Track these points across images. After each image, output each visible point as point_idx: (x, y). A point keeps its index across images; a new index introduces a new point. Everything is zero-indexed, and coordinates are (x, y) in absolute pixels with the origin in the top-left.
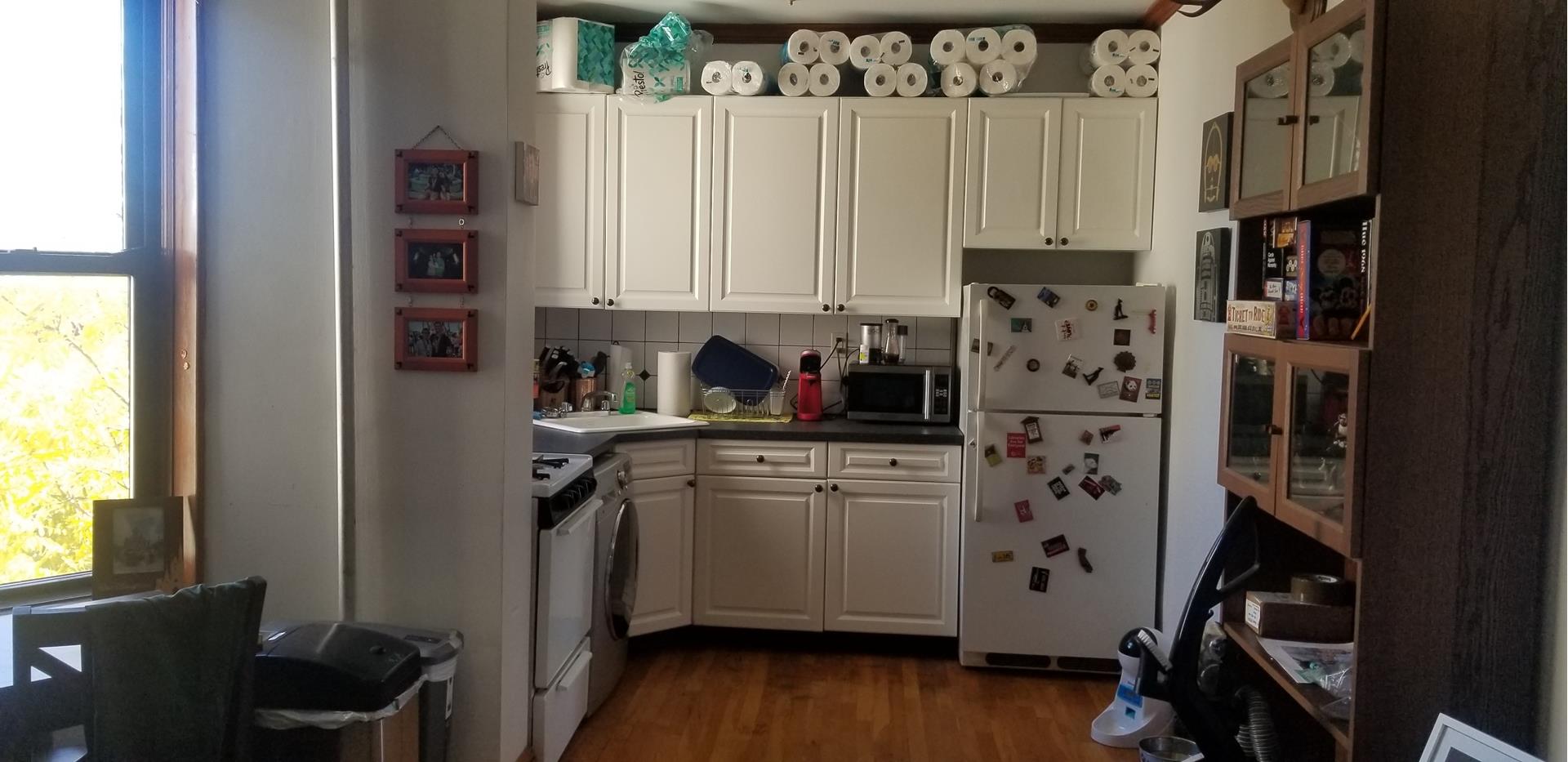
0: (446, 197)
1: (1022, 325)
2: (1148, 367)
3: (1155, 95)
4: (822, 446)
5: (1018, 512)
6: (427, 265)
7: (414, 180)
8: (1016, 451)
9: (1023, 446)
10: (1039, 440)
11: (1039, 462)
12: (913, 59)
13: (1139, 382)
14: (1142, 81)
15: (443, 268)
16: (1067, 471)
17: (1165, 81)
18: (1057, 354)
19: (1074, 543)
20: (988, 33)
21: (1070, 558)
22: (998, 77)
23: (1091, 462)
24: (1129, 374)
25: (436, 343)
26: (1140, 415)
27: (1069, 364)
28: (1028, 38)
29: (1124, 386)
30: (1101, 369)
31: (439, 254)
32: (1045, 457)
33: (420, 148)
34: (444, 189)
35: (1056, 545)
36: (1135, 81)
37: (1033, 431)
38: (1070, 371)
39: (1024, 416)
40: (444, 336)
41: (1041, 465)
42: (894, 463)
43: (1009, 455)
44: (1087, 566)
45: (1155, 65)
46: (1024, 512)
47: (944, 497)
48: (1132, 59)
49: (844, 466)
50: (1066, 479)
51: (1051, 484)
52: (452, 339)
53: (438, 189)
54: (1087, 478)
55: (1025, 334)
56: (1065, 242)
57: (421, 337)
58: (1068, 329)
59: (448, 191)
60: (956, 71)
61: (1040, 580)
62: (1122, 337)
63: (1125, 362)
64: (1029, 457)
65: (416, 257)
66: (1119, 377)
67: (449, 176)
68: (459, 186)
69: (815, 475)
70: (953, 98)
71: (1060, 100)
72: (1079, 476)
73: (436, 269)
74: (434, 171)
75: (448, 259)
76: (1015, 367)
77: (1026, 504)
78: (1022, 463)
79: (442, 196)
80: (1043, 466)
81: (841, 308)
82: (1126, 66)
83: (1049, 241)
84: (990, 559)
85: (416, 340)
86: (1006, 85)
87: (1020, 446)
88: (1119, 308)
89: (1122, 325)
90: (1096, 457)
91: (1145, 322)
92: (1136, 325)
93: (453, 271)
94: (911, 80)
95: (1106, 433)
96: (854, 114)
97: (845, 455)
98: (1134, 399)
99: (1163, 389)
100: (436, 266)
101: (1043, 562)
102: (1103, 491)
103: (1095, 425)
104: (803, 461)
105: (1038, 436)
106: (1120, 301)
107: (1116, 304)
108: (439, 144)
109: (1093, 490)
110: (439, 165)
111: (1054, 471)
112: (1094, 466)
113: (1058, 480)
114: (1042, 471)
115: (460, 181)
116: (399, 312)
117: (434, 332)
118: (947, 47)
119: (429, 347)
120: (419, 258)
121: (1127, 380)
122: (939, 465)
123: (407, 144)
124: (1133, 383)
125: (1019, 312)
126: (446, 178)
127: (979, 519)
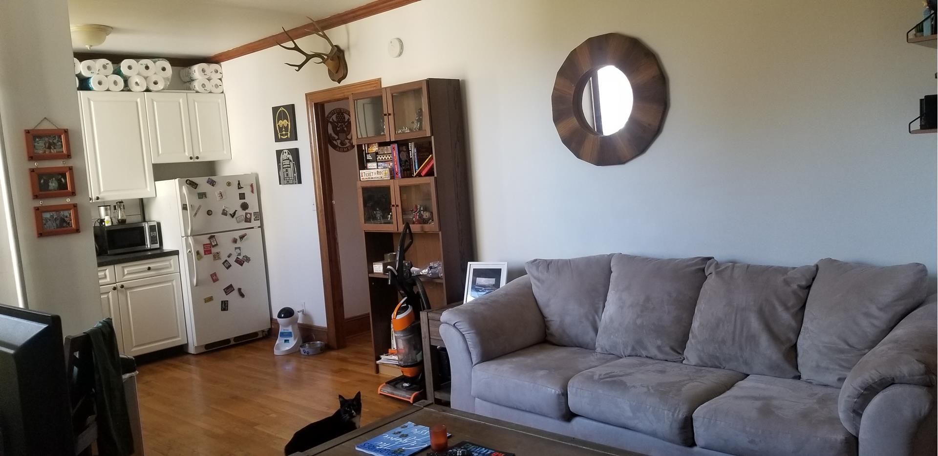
0: (53, 151)
1: (202, 195)
2: (253, 208)
3: (223, 92)
4: (112, 267)
5: (213, 279)
6: (49, 185)
7: (36, 144)
8: (208, 251)
10: (216, 245)
12: (114, 73)
13: (251, 214)
14: (217, 86)
15: (57, 185)
16: (229, 256)
17: (226, 85)
18: (218, 206)
19: (236, 287)
20: (148, 62)
21: (235, 293)
22: (156, 83)
23: (238, 251)
24: (247, 211)
25: (58, 222)
26: (253, 228)
27: (224, 210)
28: (167, 65)
29: (246, 216)
30: (236, 211)
31: (54, 179)
32: (219, 252)
33: (36, 129)
34: (53, 148)
35: (229, 289)
36: (214, 86)
37: (213, 241)
38: (224, 213)
39: (209, 236)
40: (61, 218)
41: (218, 256)
42: (149, 269)
43: (205, 254)
44: (242, 295)
45: (220, 79)
46: (214, 278)
47: (173, 280)
48: (212, 77)
49: (124, 275)
50: (230, 260)
51: (223, 263)
52: (66, 219)
53: (49, 148)
54: (237, 258)
55: (204, 199)
56: (197, 158)
57: (50, 220)
58: (221, 195)
59: (55, 148)
60: (134, 79)
61: (225, 306)
62: (242, 196)
63: (245, 206)
64: (213, 253)
65: (42, 181)
66: (243, 213)
67: (54, 141)
68: (60, 146)
69: (110, 283)
70: (136, 92)
71: (185, 94)
72: (234, 258)
73: (53, 186)
74: (47, 139)
75: (59, 181)
76: (202, 214)
77: (215, 274)
78: (211, 256)
79: (52, 151)
80: (220, 256)
81: (98, 198)
82: (209, 80)
83: (191, 158)
84: (203, 301)
85: (47, 222)
86: (160, 86)
87: (209, 249)
88: (239, 184)
89: (241, 191)
90: (239, 248)
91: (249, 188)
92: (246, 191)
93: (63, 186)
94: (115, 83)
95: (242, 237)
96: (89, 100)
97: (124, 270)
98: (250, 222)
99: (259, 216)
100: (53, 185)
101: (225, 298)
102: (244, 262)
103: (237, 235)
104: (103, 277)
105: (216, 243)
106: (239, 181)
107: (238, 182)
108: (46, 126)
109: (240, 262)
110: (48, 136)
111: (224, 257)
112: (239, 252)
113: (226, 261)
114: (219, 258)
115: (60, 143)
116: (37, 209)
117: (56, 217)
118: (130, 68)
119: (54, 224)
120: (44, 182)
121: (246, 214)
122: (169, 266)
123: (30, 126)
124: (249, 215)
125: (200, 190)
126: (53, 142)
127: (196, 286)
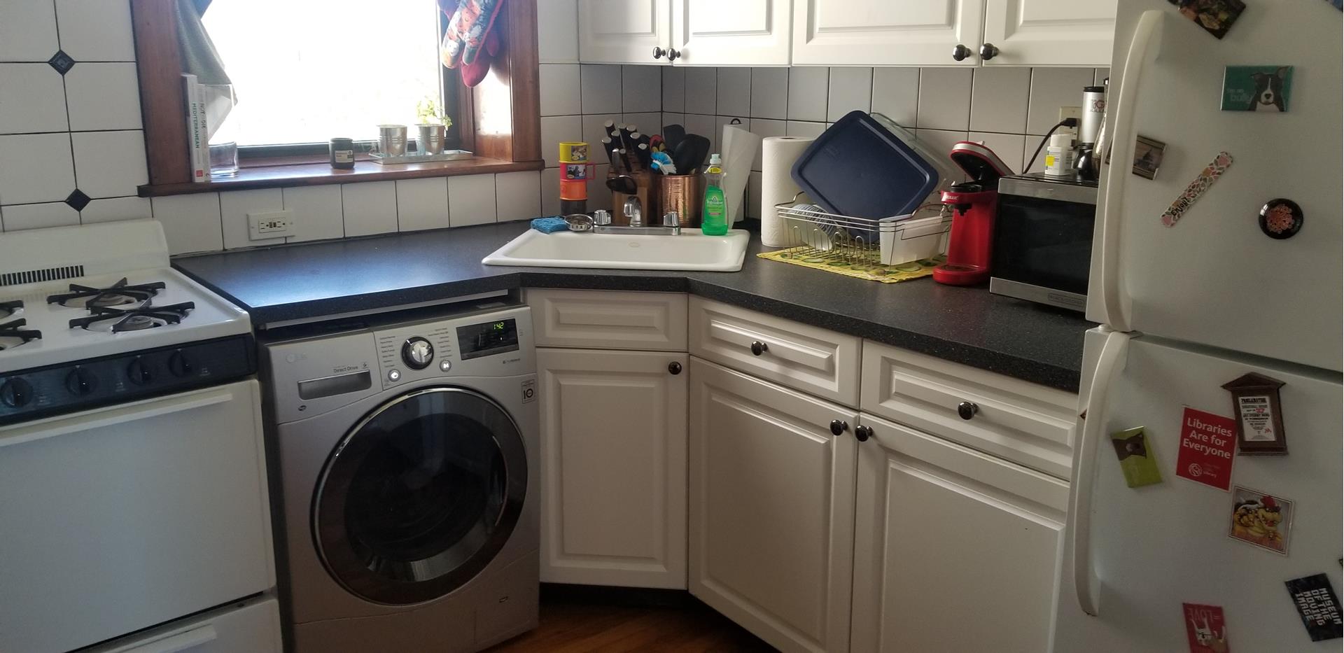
4: (851, 345)
5: (1191, 631)
8: (1203, 462)
9: (1227, 455)
10: (1277, 448)
11: (1269, 515)
32: (1287, 504)
37: (1258, 418)
39: (1239, 369)
41: (1272, 523)
43: (1182, 471)
46: (1206, 636)
51: (1296, 587)
55: (1265, 119)
64: (1239, 491)
69: (838, 397)
76: (1224, 219)
77: (1215, 615)
80: (1280, 528)
81: (989, 52)
87: (1218, 453)
97: (889, 373)
105: (1271, 437)
111: (1312, 552)
113: (1320, 580)
114: (1273, 541)
125: (1254, 45)
